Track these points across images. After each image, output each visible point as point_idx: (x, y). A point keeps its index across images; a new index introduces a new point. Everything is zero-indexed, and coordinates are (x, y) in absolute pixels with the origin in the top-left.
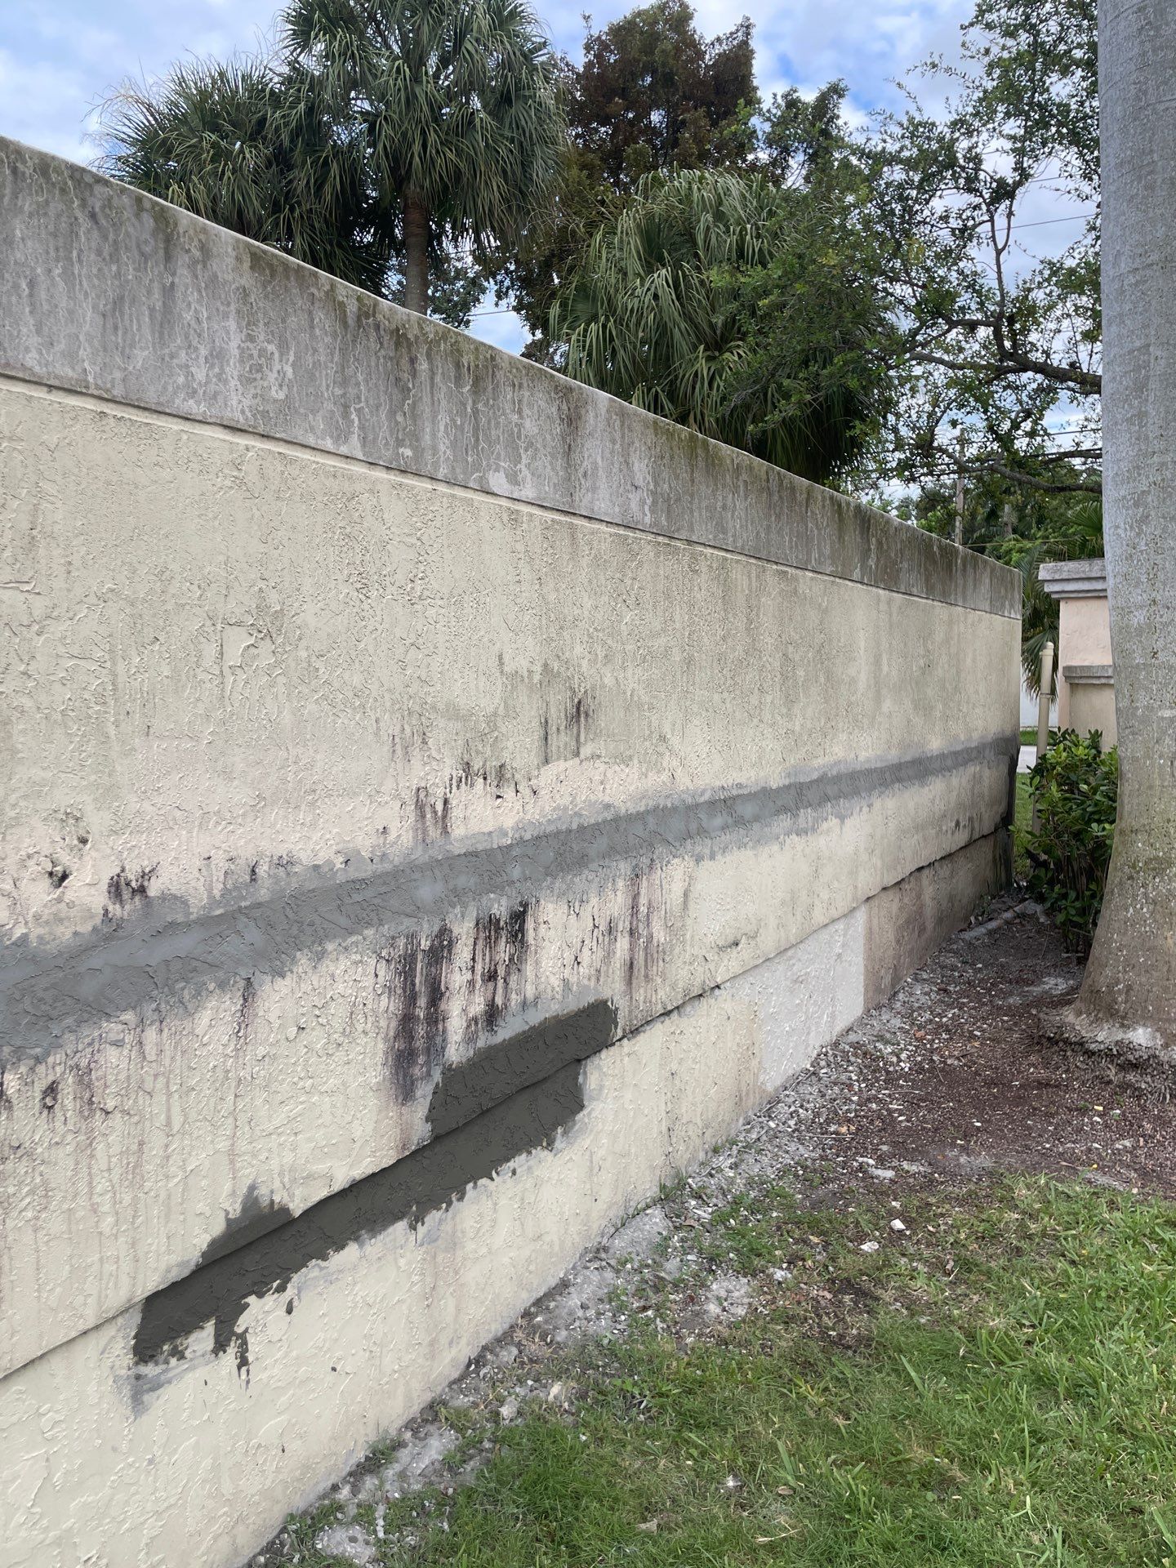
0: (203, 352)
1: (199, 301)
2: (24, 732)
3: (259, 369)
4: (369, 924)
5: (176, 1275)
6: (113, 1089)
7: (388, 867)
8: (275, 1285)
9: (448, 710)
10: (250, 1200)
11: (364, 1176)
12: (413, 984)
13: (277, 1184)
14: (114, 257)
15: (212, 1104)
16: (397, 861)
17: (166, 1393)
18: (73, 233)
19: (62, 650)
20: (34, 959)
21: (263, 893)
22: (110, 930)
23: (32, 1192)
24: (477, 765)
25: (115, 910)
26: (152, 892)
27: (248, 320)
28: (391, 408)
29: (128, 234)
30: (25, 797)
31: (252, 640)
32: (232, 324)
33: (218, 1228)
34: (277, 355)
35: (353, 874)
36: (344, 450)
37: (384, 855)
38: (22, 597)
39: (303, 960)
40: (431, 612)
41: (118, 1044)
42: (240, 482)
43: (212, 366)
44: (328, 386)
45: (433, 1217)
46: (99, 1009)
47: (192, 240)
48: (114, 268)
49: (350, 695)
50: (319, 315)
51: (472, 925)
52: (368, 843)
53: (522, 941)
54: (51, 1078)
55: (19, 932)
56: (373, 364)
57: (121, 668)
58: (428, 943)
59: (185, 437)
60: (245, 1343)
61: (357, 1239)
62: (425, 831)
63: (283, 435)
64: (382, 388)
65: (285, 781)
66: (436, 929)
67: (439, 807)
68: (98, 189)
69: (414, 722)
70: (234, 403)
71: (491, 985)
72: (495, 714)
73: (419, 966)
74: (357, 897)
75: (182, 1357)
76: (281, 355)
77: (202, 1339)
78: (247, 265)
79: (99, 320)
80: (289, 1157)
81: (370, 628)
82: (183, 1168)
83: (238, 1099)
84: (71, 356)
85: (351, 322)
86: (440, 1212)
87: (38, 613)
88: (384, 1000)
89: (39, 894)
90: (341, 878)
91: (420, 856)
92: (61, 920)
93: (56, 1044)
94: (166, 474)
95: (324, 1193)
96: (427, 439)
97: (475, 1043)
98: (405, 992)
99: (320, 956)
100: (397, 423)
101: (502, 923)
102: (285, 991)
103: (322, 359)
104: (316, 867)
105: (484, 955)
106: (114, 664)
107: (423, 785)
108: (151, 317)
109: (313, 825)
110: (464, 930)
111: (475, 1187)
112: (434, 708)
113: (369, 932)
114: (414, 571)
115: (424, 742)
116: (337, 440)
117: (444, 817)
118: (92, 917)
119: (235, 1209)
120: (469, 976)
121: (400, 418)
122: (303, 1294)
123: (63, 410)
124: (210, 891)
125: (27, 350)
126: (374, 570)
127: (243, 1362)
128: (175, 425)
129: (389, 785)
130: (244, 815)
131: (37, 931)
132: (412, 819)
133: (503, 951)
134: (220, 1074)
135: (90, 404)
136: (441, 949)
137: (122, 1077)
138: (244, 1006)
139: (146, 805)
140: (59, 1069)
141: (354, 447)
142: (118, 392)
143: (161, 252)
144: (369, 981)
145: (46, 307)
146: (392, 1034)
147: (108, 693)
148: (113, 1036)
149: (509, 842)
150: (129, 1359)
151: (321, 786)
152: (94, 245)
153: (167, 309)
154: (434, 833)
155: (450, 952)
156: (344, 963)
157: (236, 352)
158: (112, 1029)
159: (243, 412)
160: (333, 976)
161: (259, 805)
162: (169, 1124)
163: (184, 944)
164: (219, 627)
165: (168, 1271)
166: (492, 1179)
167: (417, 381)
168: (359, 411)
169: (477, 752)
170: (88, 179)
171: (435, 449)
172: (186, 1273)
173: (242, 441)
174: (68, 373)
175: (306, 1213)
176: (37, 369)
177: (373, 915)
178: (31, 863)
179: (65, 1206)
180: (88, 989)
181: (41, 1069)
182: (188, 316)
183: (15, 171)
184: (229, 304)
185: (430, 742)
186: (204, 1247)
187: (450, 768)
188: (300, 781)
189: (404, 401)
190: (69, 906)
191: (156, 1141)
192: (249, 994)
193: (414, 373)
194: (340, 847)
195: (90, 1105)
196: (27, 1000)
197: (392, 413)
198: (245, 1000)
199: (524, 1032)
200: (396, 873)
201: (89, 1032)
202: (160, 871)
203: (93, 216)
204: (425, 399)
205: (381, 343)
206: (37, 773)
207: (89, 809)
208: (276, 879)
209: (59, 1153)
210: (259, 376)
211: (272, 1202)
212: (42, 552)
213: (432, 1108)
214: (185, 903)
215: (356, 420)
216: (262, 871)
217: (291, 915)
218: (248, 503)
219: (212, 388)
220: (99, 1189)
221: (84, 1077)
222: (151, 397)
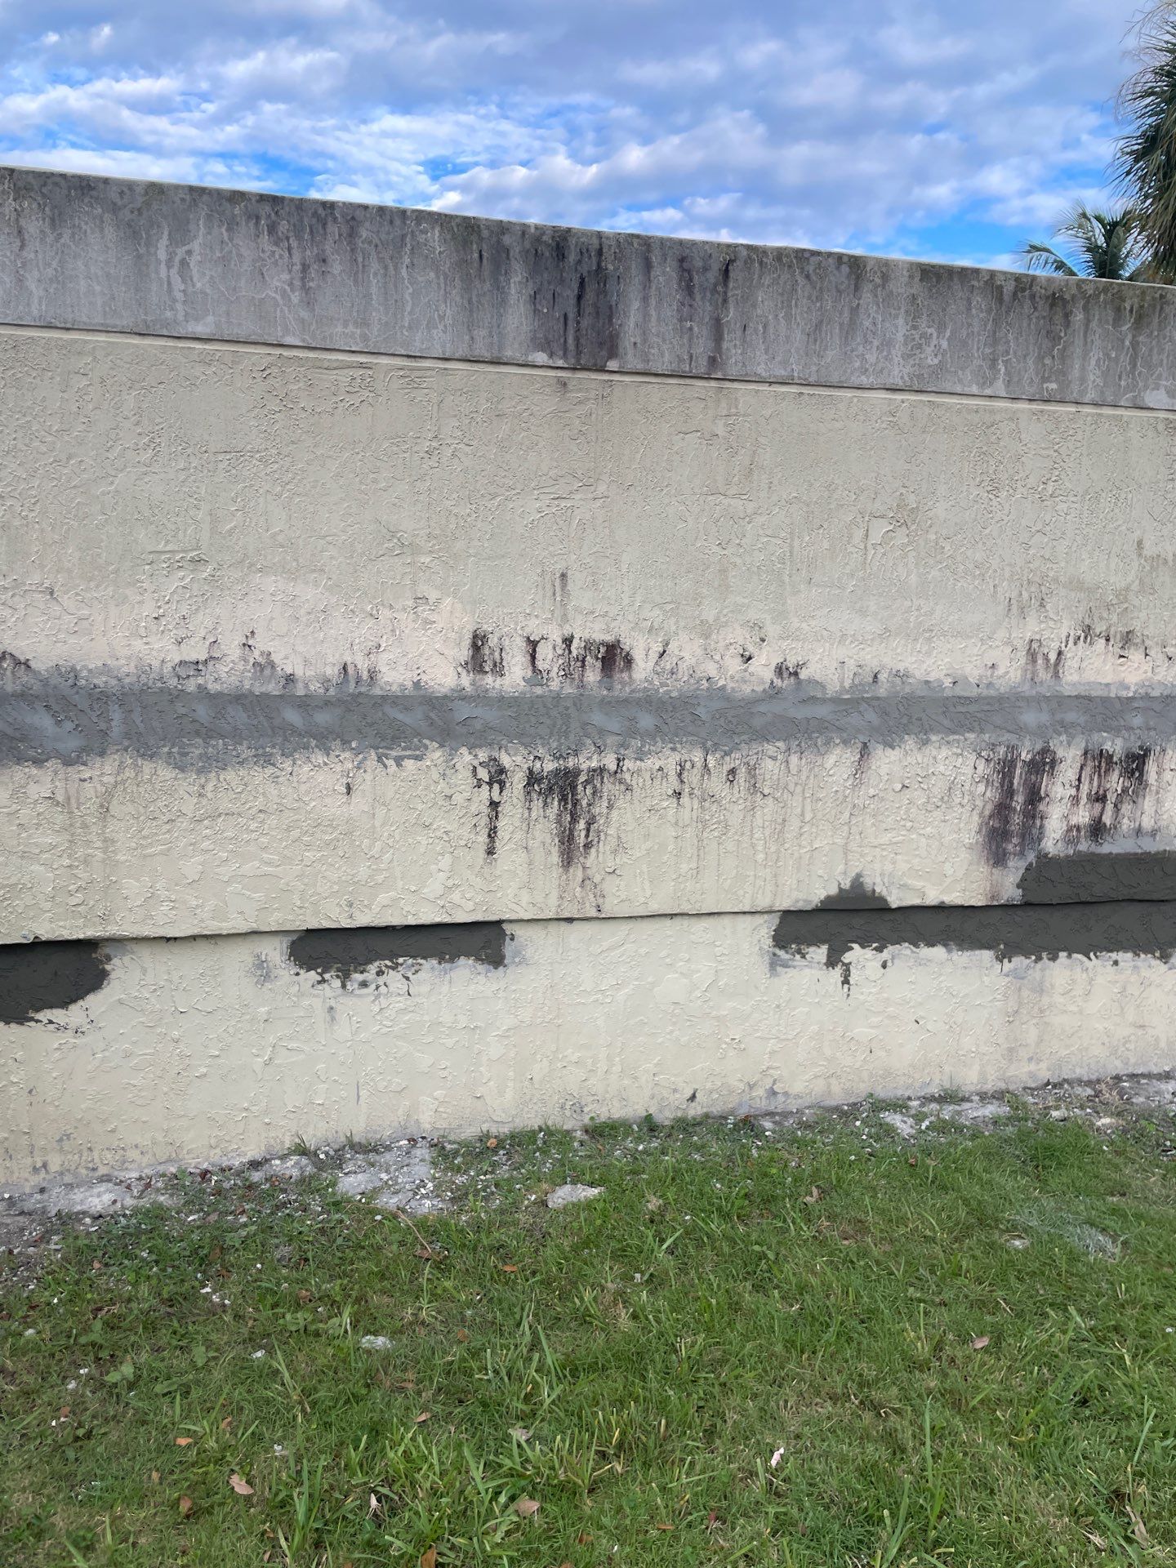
0: (876, 343)
1: (876, 312)
2: (734, 577)
3: (920, 346)
4: (971, 730)
5: (800, 906)
6: (767, 783)
7: (992, 692)
8: (874, 945)
9: (1071, 583)
10: (857, 883)
11: (952, 904)
12: (1012, 784)
13: (878, 880)
14: (819, 298)
15: (833, 812)
16: (1002, 690)
17: (791, 972)
18: (794, 290)
19: (761, 532)
20: (728, 699)
21: (882, 692)
22: (773, 693)
23: (719, 823)
24: (1099, 628)
25: (778, 682)
26: (803, 674)
27: (914, 315)
28: (1039, 354)
29: (830, 281)
30: (732, 611)
31: (891, 527)
32: (901, 321)
33: (833, 891)
34: (935, 335)
35: (959, 691)
36: (988, 392)
37: (990, 683)
38: (741, 503)
39: (910, 742)
40: (1064, 506)
41: (774, 759)
42: (893, 425)
43: (882, 351)
44: (978, 349)
45: (1019, 961)
46: (763, 735)
47: (875, 273)
48: (818, 304)
49: (971, 566)
50: (977, 299)
51: (1080, 752)
52: (976, 673)
53: (1140, 779)
54: (732, 766)
55: (721, 683)
56: (1025, 325)
57: (796, 543)
58: (1029, 756)
59: (855, 400)
60: (848, 970)
61: (945, 945)
62: (1034, 673)
63: (934, 389)
64: (1032, 341)
65: (907, 621)
66: (1038, 747)
67: (1053, 657)
68: (813, 259)
69: (1033, 589)
70: (896, 373)
71: (1098, 806)
72: (1127, 589)
73: (1018, 771)
74: (960, 709)
75: (803, 957)
76: (939, 333)
77: (820, 953)
78: (917, 279)
79: (805, 338)
80: (888, 867)
81: (997, 519)
82: (811, 844)
83: (853, 817)
84: (785, 363)
85: (1007, 298)
86: (1028, 961)
87: (749, 511)
88: (981, 788)
89: (734, 665)
90: (948, 693)
91: (1026, 689)
92: (745, 682)
93: (736, 747)
94: (838, 425)
95: (917, 901)
96: (1075, 373)
97: (1076, 845)
98: (1002, 786)
99: (926, 742)
100: (1044, 365)
101: (1115, 759)
102: (893, 758)
103: (976, 330)
104: (927, 682)
105: (1092, 780)
106: (792, 540)
107: (1038, 637)
108: (841, 329)
109: (928, 653)
110: (1070, 756)
111: (1069, 956)
112: (1056, 580)
113: (971, 736)
114: (1047, 476)
115: (1042, 605)
116: (982, 385)
117: (1057, 664)
118: (763, 683)
119: (846, 884)
120: (1073, 792)
121: (1048, 361)
122: (896, 961)
123: (776, 394)
124: (842, 682)
125: (759, 364)
126: (1006, 476)
127: (846, 981)
128: (849, 394)
129: (1001, 634)
130: (872, 640)
131: (731, 685)
132: (1023, 661)
133: (1115, 782)
134: (840, 795)
135: (794, 389)
136: (1044, 763)
137: (775, 777)
138: (860, 760)
139: (804, 625)
140: (738, 762)
141: (1000, 388)
142: (812, 380)
143: (853, 287)
144: (969, 770)
145: (772, 337)
146: (987, 813)
147: (787, 557)
148: (770, 753)
149: (1131, 694)
150: (770, 942)
151: (937, 628)
152: (806, 294)
153: (852, 322)
154: (1043, 675)
155: (1052, 768)
156: (945, 752)
157: (902, 339)
158: (770, 749)
159: (902, 378)
160: (935, 758)
161: (886, 634)
162: (803, 814)
163: (822, 711)
164: (867, 519)
165: (797, 901)
166: (1090, 959)
167: (1070, 331)
168: (1006, 362)
169: (1101, 618)
170: (807, 255)
171: (1083, 380)
172: (809, 908)
173: (899, 397)
174: (781, 372)
175: (900, 909)
176: (764, 374)
177: (976, 724)
178: (732, 647)
179: (736, 838)
180: (757, 722)
181: (727, 758)
182: (867, 323)
183: (761, 263)
184: (900, 308)
185: (1048, 607)
186: (822, 898)
187: (1067, 626)
188: (921, 623)
189: (1054, 347)
190: (752, 674)
191: (794, 824)
192: (865, 751)
193: (1067, 324)
194: (949, 672)
195: (754, 788)
196: (722, 720)
197: (1040, 358)
198: (862, 756)
199: (1136, 854)
200: (1001, 699)
201: (756, 747)
202: (808, 665)
203: (808, 277)
204: (1076, 342)
205: (1035, 308)
206: (740, 600)
207: (768, 622)
208: (894, 685)
209: (736, 808)
210: (918, 351)
211: (874, 891)
212: (755, 477)
213: (1023, 879)
214: (824, 687)
215: (1003, 370)
216: (882, 677)
217: (902, 709)
218: (898, 437)
219: (880, 365)
220: (756, 836)
221: (752, 770)
222: (835, 379)
